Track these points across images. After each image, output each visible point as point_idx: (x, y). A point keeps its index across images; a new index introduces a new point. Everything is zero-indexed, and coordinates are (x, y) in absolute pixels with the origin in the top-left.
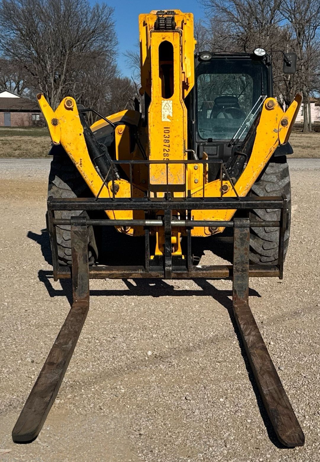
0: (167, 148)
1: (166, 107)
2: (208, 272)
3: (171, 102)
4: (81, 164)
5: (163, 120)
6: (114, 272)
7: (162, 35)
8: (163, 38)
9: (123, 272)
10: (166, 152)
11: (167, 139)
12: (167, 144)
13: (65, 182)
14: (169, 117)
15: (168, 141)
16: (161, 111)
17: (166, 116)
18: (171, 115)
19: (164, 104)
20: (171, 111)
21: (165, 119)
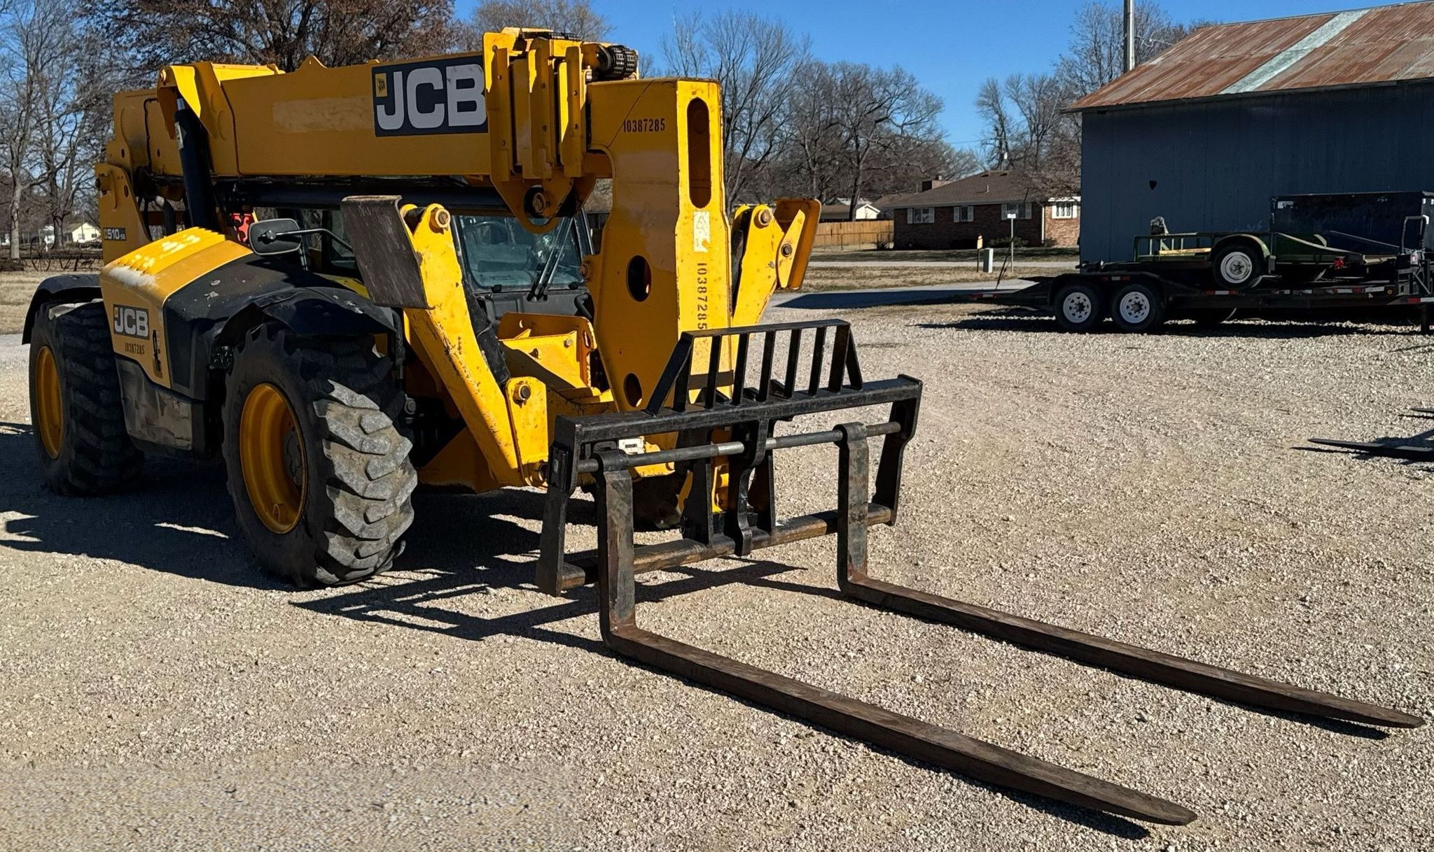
0: (703, 303)
1: (700, 225)
2: (798, 530)
3: (708, 214)
4: (459, 348)
5: (697, 249)
6: (657, 558)
7: (692, 87)
8: (694, 93)
9: (672, 555)
10: (702, 312)
11: (703, 285)
12: (703, 296)
13: (359, 393)
14: (705, 243)
15: (703, 290)
16: (693, 233)
17: (700, 242)
18: (708, 240)
19: (696, 219)
20: (707, 231)
21: (700, 248)
